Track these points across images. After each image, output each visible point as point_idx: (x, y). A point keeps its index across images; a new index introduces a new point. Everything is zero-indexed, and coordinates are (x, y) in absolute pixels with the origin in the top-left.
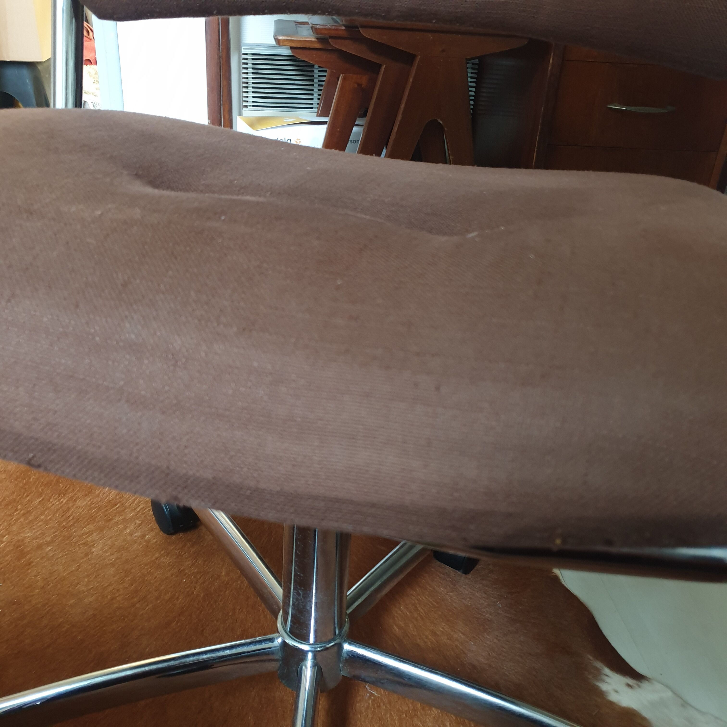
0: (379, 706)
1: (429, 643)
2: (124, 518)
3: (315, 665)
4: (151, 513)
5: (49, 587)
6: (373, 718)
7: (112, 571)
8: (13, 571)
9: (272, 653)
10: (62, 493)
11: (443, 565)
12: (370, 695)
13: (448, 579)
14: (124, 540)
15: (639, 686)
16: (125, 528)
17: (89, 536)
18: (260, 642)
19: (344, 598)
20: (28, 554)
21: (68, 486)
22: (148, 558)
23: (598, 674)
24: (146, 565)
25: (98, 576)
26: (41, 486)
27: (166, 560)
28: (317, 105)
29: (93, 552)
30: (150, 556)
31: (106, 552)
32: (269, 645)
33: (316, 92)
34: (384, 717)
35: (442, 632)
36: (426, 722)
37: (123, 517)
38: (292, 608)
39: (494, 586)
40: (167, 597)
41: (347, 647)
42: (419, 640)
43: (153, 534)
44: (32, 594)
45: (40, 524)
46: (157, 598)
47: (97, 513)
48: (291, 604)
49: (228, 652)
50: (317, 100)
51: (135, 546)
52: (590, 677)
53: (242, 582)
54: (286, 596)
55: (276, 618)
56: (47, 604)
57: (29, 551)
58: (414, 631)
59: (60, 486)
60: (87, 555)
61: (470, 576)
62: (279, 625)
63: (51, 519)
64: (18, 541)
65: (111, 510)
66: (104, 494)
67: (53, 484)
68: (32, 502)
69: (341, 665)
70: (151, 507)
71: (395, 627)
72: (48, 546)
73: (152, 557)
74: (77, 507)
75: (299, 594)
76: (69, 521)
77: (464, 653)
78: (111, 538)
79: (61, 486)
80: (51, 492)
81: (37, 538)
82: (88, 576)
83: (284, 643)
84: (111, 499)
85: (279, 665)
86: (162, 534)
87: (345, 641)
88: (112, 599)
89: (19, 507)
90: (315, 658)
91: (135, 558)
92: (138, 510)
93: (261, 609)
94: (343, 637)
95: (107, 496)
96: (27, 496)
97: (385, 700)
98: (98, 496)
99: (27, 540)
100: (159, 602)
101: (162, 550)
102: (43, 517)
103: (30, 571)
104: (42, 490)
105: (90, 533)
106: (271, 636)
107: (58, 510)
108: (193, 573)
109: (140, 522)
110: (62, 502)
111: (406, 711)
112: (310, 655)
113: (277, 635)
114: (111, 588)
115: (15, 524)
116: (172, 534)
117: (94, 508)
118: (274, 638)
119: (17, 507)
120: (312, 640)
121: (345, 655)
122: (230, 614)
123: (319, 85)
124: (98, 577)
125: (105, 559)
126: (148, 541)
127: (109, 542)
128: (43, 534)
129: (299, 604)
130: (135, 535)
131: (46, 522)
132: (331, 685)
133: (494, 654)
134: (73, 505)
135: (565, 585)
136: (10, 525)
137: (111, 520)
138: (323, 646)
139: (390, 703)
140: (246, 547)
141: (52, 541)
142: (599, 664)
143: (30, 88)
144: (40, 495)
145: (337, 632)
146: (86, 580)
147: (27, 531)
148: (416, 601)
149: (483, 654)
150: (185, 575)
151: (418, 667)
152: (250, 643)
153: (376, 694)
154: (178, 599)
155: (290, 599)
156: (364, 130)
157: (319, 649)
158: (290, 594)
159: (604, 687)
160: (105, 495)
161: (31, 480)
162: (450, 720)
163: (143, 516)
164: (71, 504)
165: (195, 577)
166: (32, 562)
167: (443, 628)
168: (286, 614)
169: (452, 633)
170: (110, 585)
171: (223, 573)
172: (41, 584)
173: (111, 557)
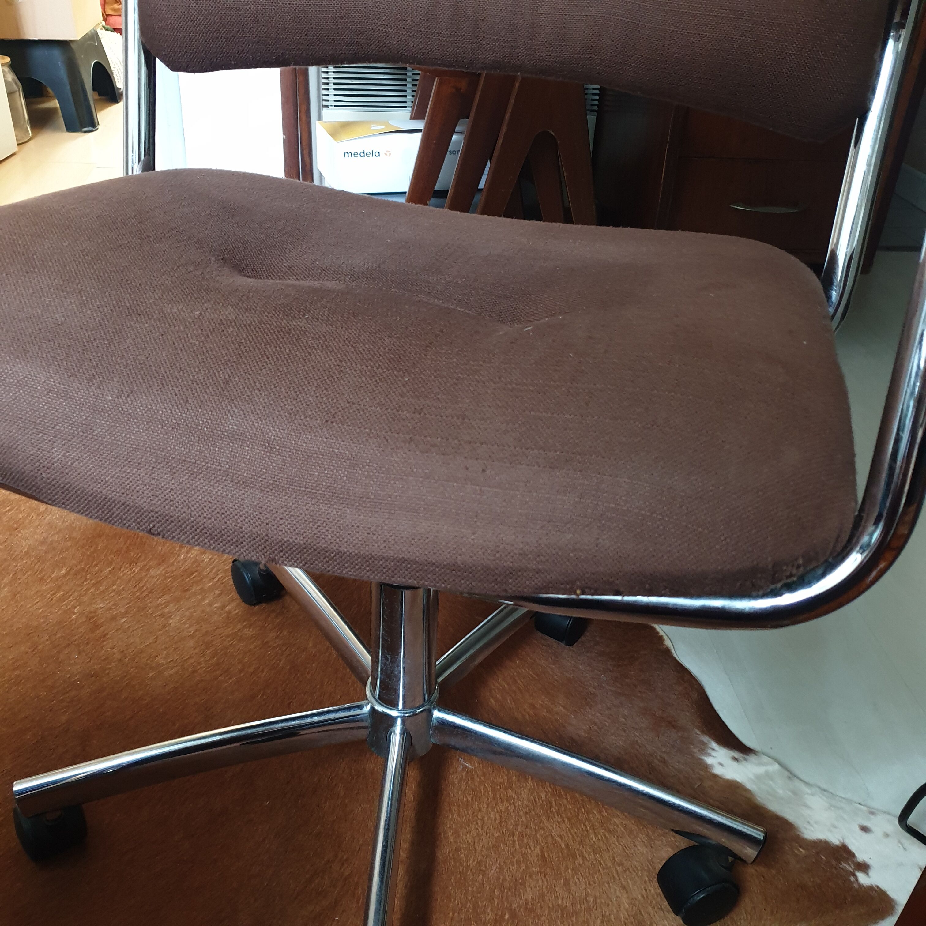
0: (473, 779)
1: (527, 717)
2: (202, 588)
3: (404, 732)
4: (231, 582)
5: (127, 659)
6: (466, 789)
7: (191, 643)
8: (87, 644)
9: (362, 720)
10: (133, 562)
11: (546, 637)
12: (463, 768)
13: (550, 651)
14: (203, 611)
15: (745, 760)
16: (203, 599)
17: (166, 607)
18: (349, 709)
19: (433, 667)
20: (101, 626)
21: (140, 554)
22: (229, 629)
23: (704, 748)
24: (228, 636)
25: (177, 648)
26: (110, 554)
27: (249, 632)
28: (411, 103)
29: (170, 624)
30: (231, 628)
31: (184, 623)
32: (358, 712)
33: (410, 88)
34: (478, 789)
35: (541, 705)
36: (521, 793)
37: (200, 587)
38: (381, 674)
39: (600, 659)
40: (251, 670)
41: (437, 714)
42: (516, 713)
43: (234, 604)
44: (109, 666)
45: (112, 594)
46: (241, 671)
47: (172, 583)
48: (379, 670)
49: (316, 719)
50: (411, 97)
51: (216, 617)
52: (696, 750)
53: (330, 654)
54: (374, 661)
55: (365, 686)
56: (125, 676)
57: (102, 623)
58: (511, 703)
59: (130, 554)
60: (164, 626)
61: (574, 648)
62: (368, 693)
63: (123, 589)
64: (91, 612)
65: (188, 579)
66: (179, 562)
67: (123, 552)
68: (102, 571)
69: (431, 732)
70: (231, 577)
71: (492, 700)
72: (123, 618)
73: (233, 629)
74: (150, 577)
75: (387, 659)
76: (143, 592)
77: (564, 726)
78: (189, 608)
79: (132, 554)
80: (121, 561)
81: (110, 609)
82: (166, 648)
83: (373, 710)
84: (187, 567)
85: (368, 732)
86: (243, 604)
87: (434, 708)
88: (194, 672)
89: (88, 577)
90: (403, 723)
91: (215, 630)
92: (216, 579)
93: (350, 681)
94: (432, 703)
95: (182, 565)
96: (96, 565)
97: (479, 773)
98: (172, 564)
99: (100, 611)
100: (242, 675)
101: (244, 622)
102: (114, 587)
103: (105, 643)
104: (112, 558)
105: (167, 604)
106: (359, 703)
107: (129, 580)
108: (278, 645)
109: (220, 592)
110: (134, 571)
111: (501, 783)
112: (399, 721)
113: (366, 702)
114: (191, 661)
115: (85, 594)
116: (254, 605)
117: (169, 578)
118: (363, 705)
119: (86, 576)
120: (400, 707)
121: (435, 722)
122: (318, 687)
123: (413, 80)
124: (177, 650)
125: (183, 631)
126: (229, 612)
127: (187, 613)
128: (116, 605)
129: (386, 669)
130: (215, 605)
131: (119, 593)
132: (421, 751)
133: (595, 728)
134: (146, 575)
135: (677, 658)
136: (81, 596)
137: (188, 590)
138: (412, 712)
139: (484, 775)
140: (334, 615)
141: (127, 612)
142: (705, 739)
143: (62, 73)
144: (110, 564)
145: (426, 699)
146: (165, 652)
147: (99, 601)
148: (515, 674)
149: (584, 728)
150: (270, 647)
151: (507, 733)
152: (339, 710)
153: (470, 766)
154: (263, 671)
155: (378, 664)
156: (464, 138)
157: (407, 715)
158: (378, 659)
159: (709, 761)
160: (180, 564)
161: (99, 548)
162: (545, 791)
163: (222, 586)
164: (144, 574)
165: (280, 649)
166: (107, 634)
167: (542, 701)
168: (374, 680)
169: (552, 706)
170: (190, 657)
171: (310, 645)
172: (118, 656)
173: (190, 629)
